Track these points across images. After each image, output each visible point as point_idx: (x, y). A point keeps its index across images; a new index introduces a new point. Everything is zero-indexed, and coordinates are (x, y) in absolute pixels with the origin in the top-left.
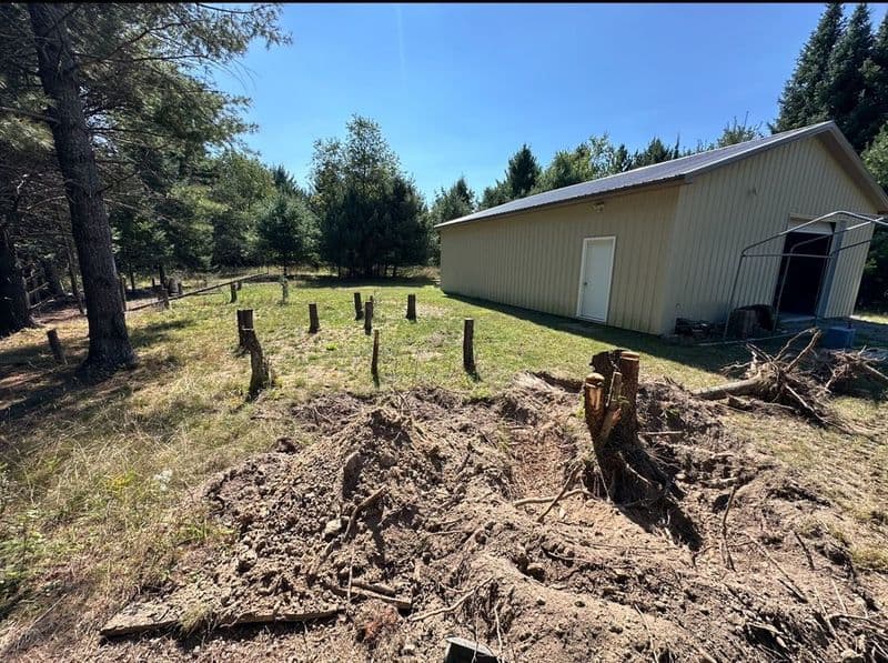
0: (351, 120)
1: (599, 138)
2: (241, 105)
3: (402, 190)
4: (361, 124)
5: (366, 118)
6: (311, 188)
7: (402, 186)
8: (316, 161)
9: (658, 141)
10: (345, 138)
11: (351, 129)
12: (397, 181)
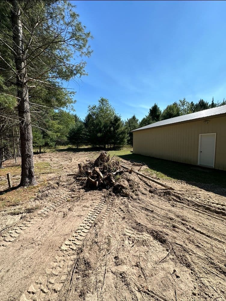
0: (100, 99)
1: (182, 100)
2: (72, 94)
3: (117, 120)
4: (103, 100)
5: (104, 98)
6: (84, 120)
7: (117, 118)
8: (89, 112)
9: (202, 100)
10: (97, 104)
11: (100, 102)
12: (115, 117)
